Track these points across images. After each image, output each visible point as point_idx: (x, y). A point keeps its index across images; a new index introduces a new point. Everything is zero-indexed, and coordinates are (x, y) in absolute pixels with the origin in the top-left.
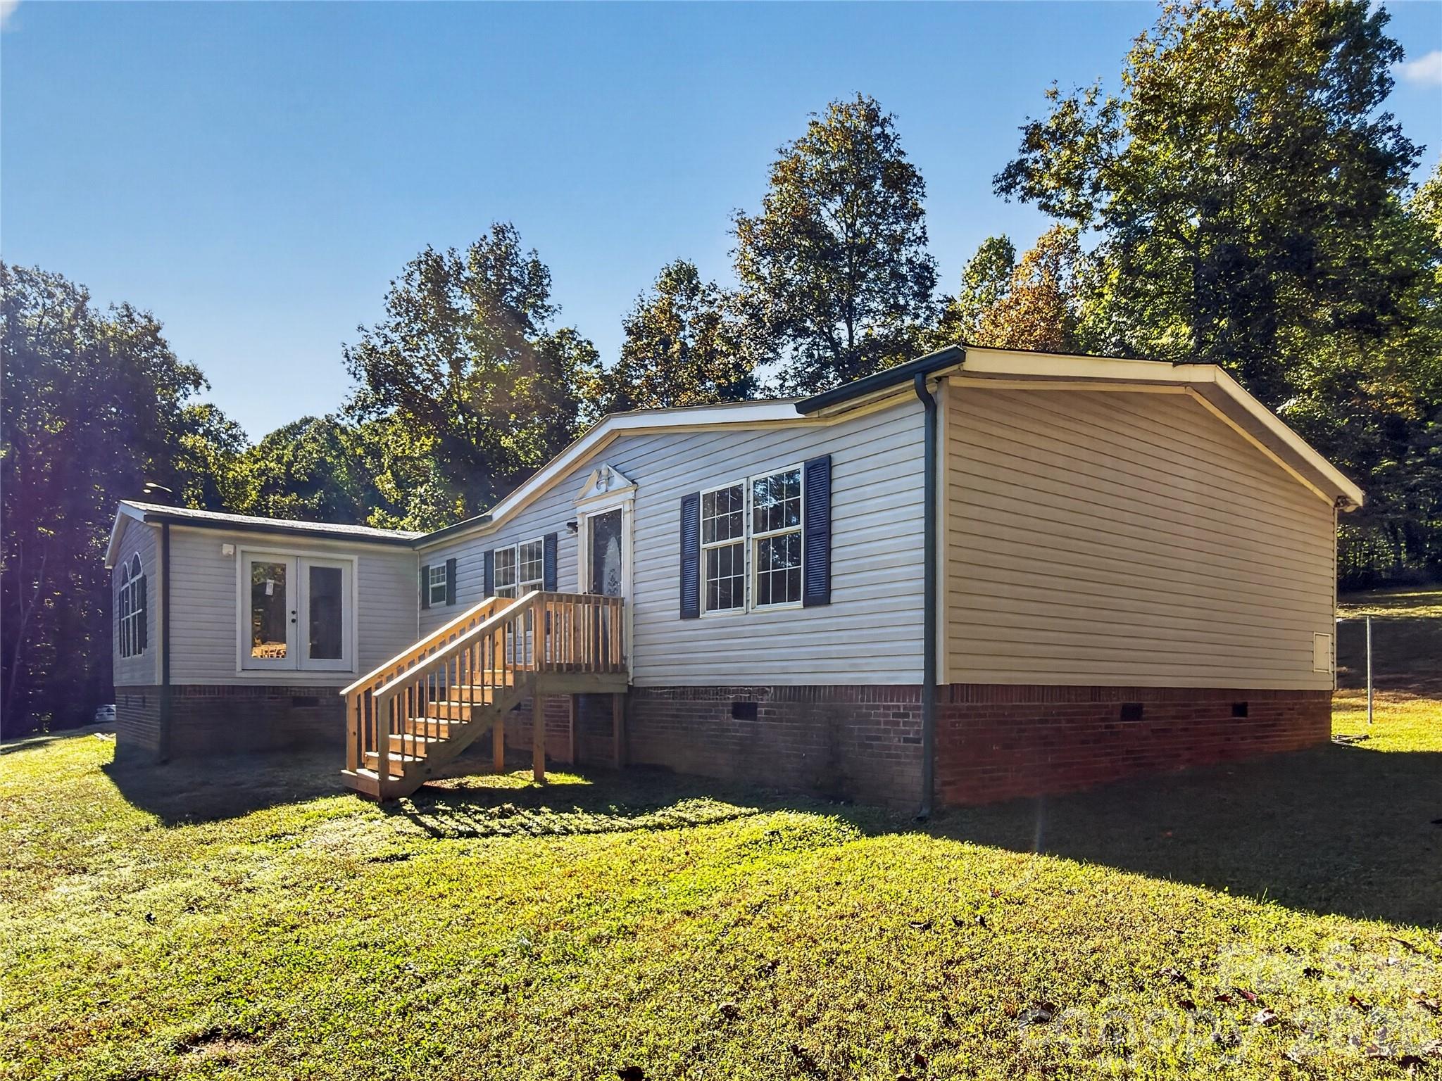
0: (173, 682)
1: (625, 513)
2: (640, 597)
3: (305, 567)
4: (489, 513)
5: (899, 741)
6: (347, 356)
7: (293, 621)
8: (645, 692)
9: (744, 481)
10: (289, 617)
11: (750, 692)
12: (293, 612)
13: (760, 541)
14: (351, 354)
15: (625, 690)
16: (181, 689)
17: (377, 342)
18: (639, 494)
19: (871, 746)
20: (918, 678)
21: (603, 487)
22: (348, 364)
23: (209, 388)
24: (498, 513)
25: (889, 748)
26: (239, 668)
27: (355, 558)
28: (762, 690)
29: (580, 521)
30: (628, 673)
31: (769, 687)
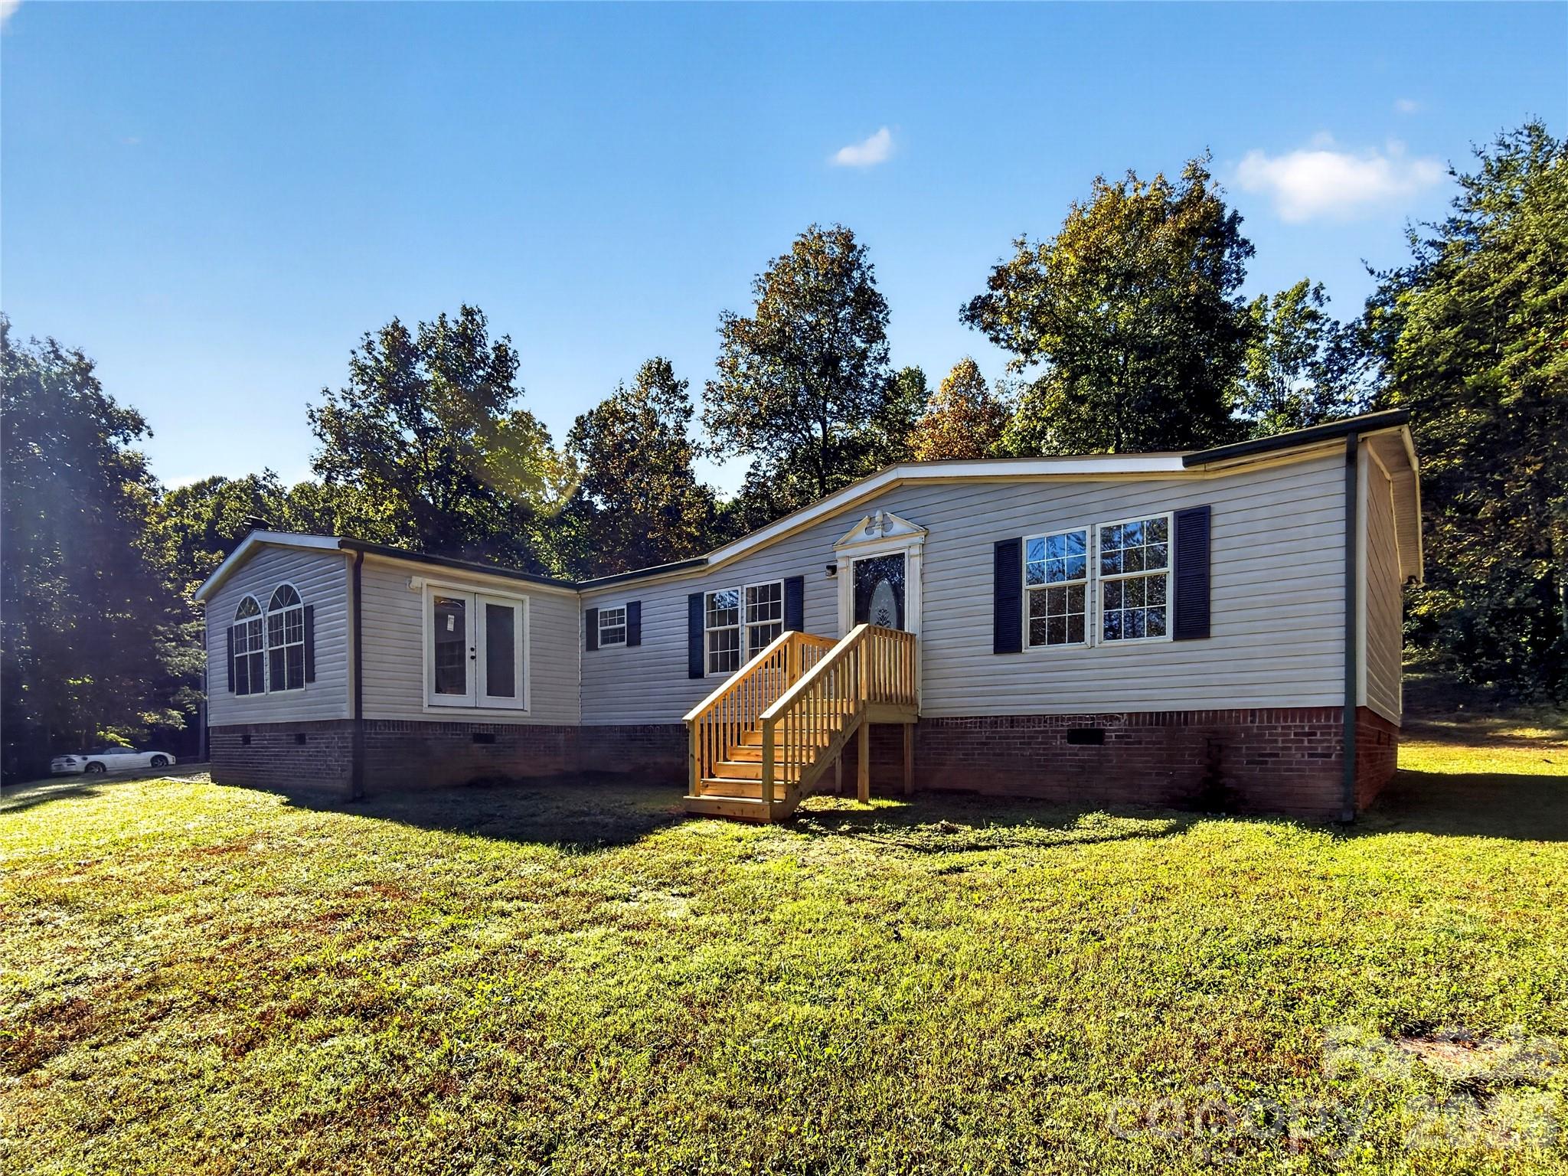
0: (366, 716)
1: (910, 557)
2: (930, 635)
3: (483, 602)
4: (705, 557)
5: (1303, 756)
6: (312, 416)
7: (473, 658)
8: (938, 723)
9: (1088, 529)
10: (468, 654)
11: (1093, 719)
12: (472, 649)
13: (1106, 583)
14: (317, 415)
15: (915, 721)
16: (374, 723)
17: (343, 406)
18: (930, 539)
19: (1266, 762)
20: (1337, 700)
21: (878, 533)
22: (313, 425)
23: (151, 435)
24: (715, 558)
25: (1290, 763)
26: (425, 705)
27: (527, 598)
28: (1111, 717)
29: (840, 564)
30: (917, 705)
31: (1122, 714)
